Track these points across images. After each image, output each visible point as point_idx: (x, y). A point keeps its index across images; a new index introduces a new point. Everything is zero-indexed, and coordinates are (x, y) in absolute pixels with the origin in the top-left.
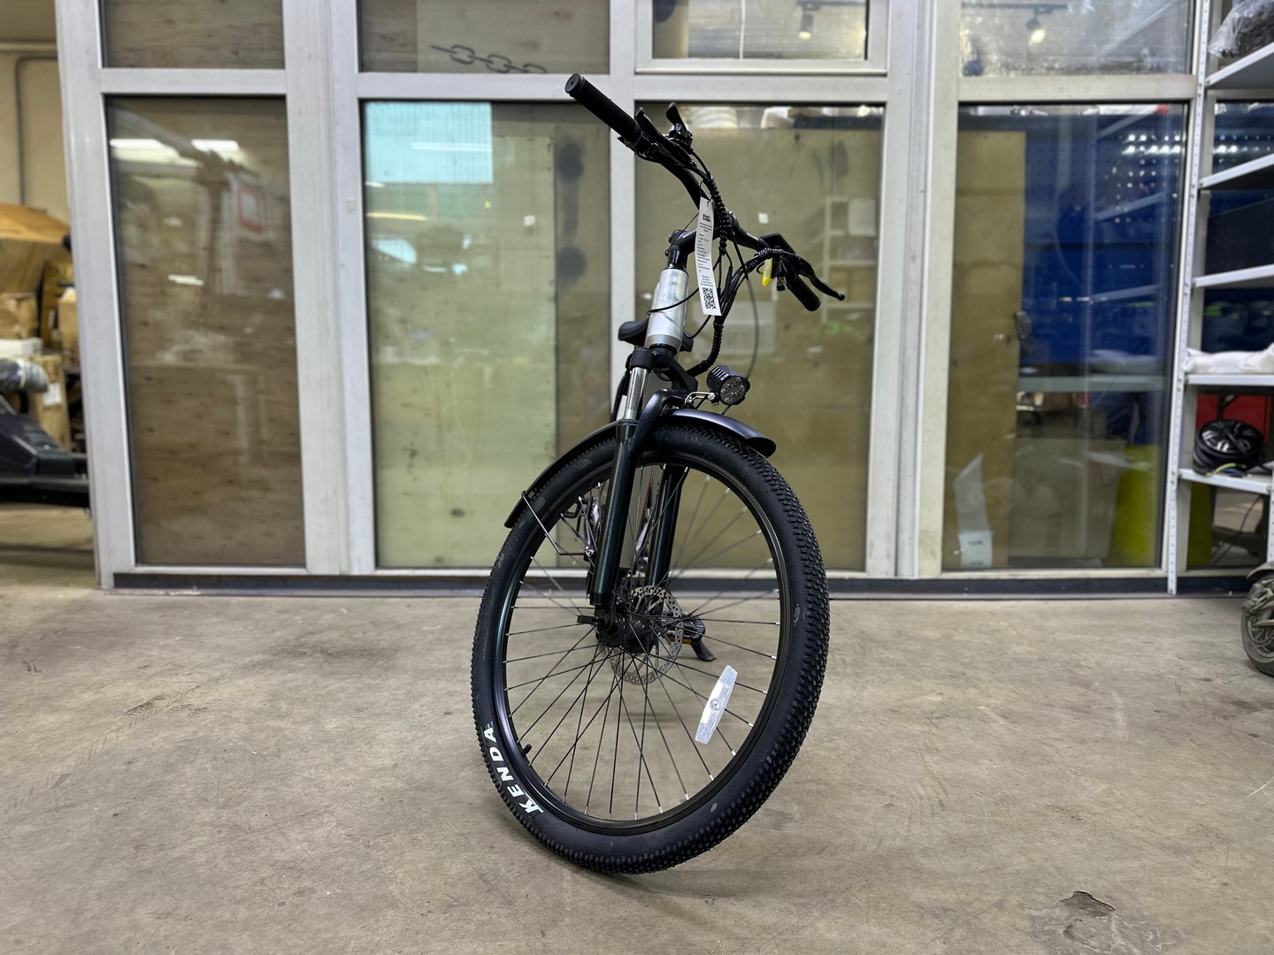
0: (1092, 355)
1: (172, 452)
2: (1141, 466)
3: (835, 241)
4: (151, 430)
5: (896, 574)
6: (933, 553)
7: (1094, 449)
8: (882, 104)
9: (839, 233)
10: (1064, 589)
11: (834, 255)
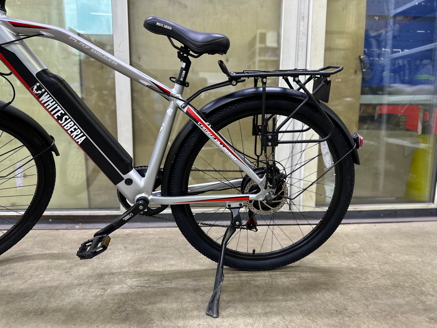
0: (390, 87)
2: (422, 146)
3: (261, 49)
5: (290, 209)
6: (311, 196)
7: (389, 136)
9: (262, 46)
10: (382, 215)
11: (260, 55)
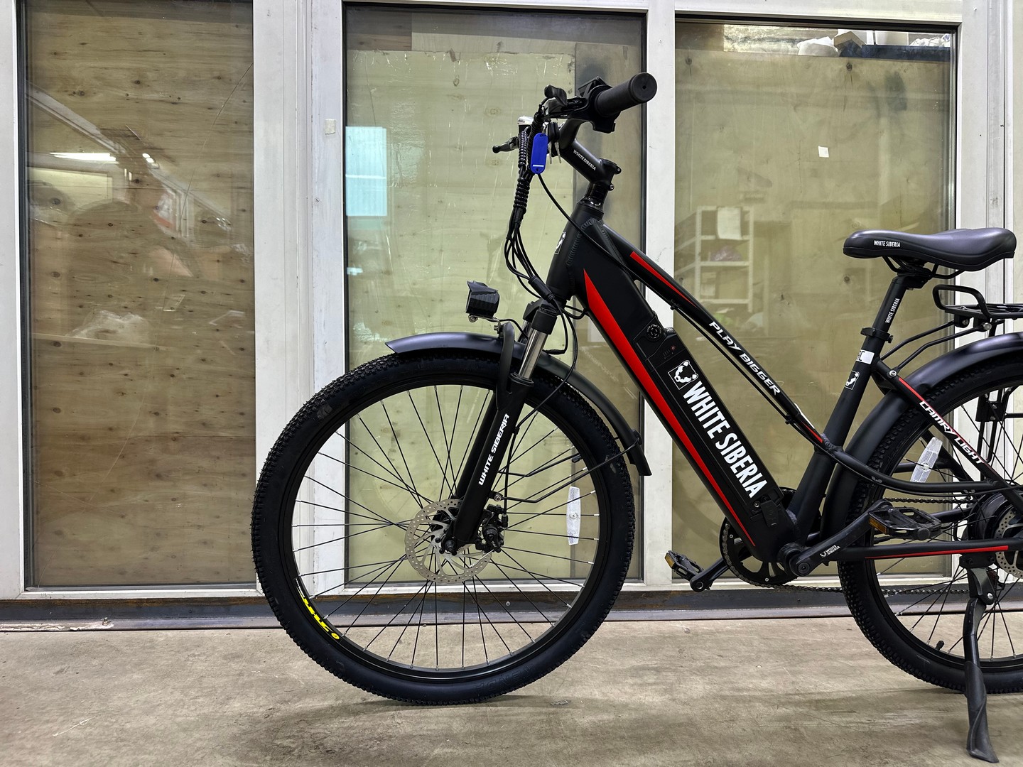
1: (83, 438)
3: (705, 244)
4: (56, 410)
8: (952, 28)
9: (711, 238)
